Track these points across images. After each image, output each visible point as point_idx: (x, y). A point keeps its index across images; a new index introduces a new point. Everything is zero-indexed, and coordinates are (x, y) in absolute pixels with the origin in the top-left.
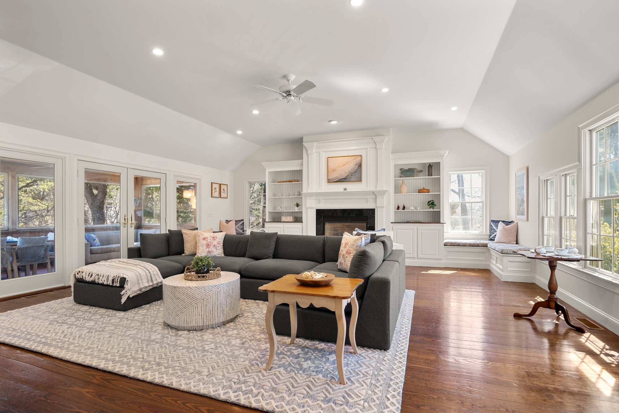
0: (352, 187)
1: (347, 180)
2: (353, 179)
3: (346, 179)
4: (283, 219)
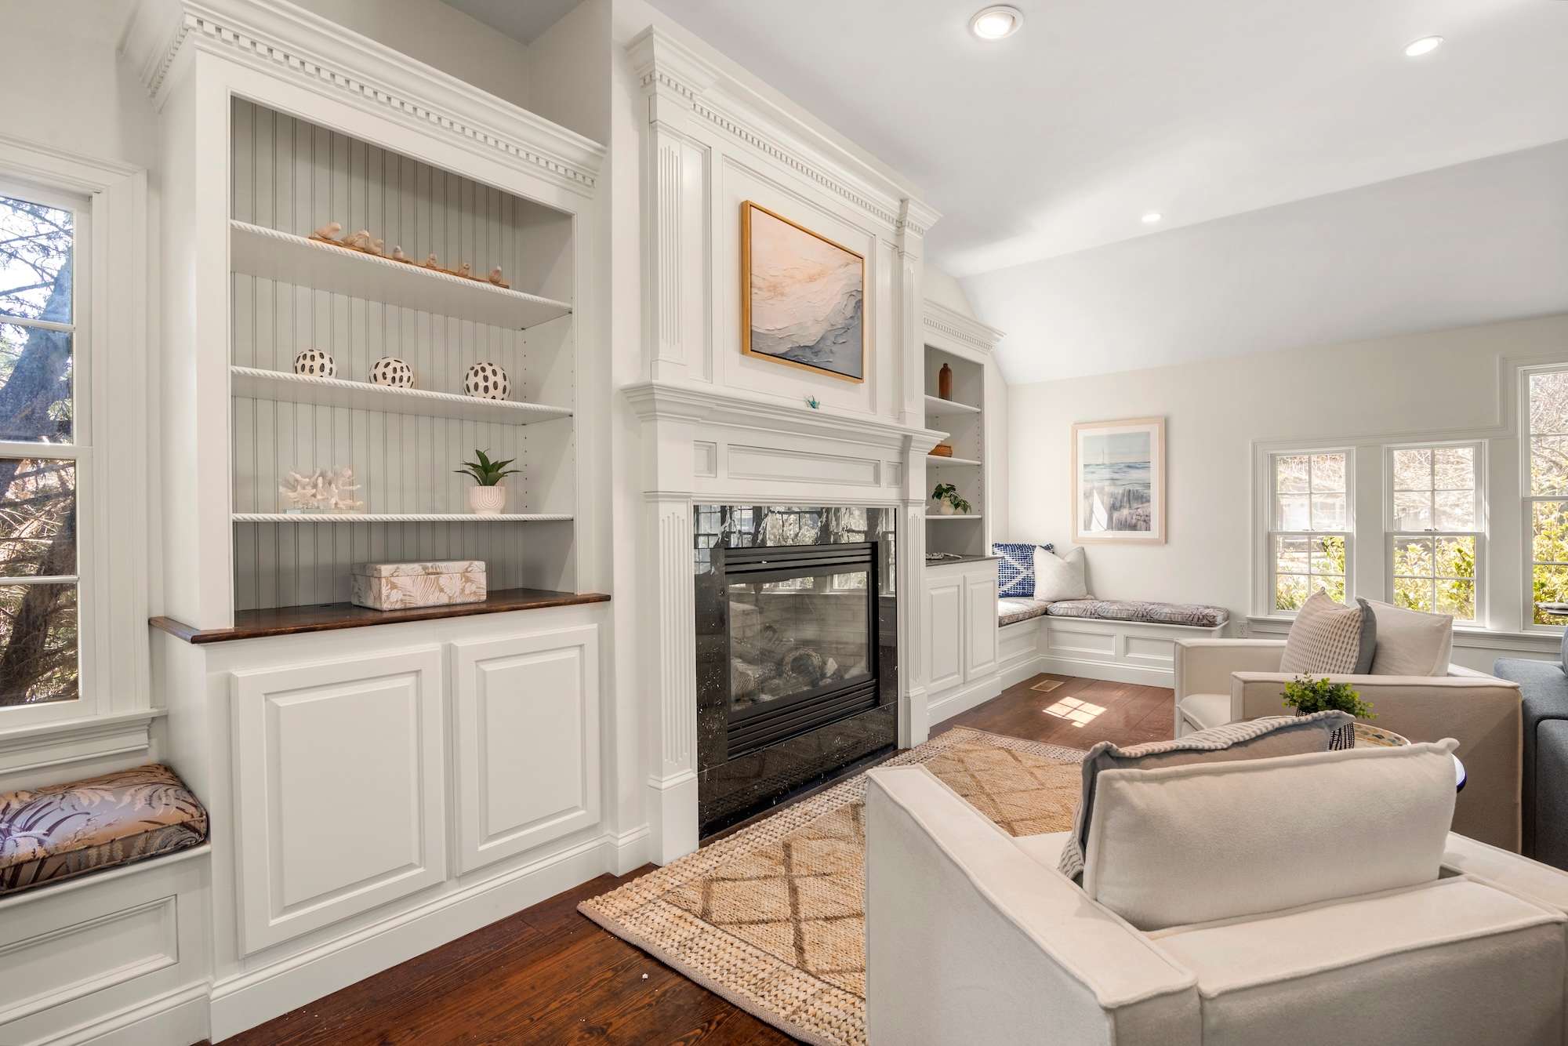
0: (833, 398)
1: (821, 360)
2: (838, 363)
4: (394, 586)
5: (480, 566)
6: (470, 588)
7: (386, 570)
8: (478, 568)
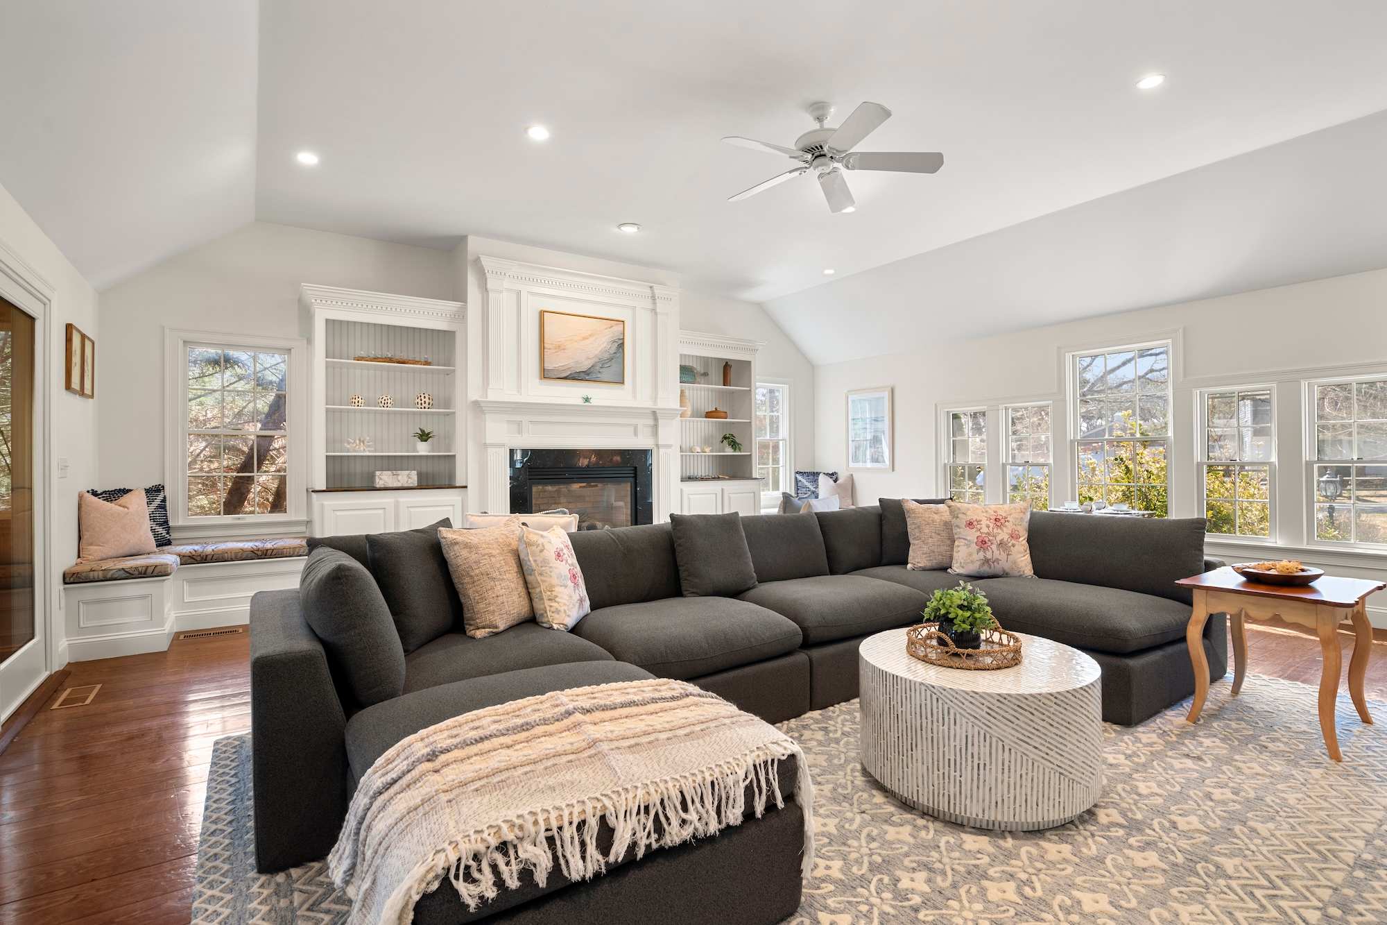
0: (601, 395)
1: (593, 376)
2: (604, 376)
3: (588, 375)
4: (381, 479)
5: (415, 472)
6: (410, 481)
7: (378, 473)
8: (414, 474)
